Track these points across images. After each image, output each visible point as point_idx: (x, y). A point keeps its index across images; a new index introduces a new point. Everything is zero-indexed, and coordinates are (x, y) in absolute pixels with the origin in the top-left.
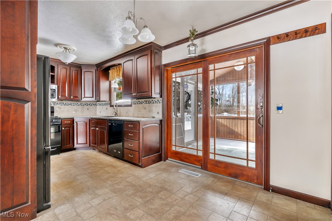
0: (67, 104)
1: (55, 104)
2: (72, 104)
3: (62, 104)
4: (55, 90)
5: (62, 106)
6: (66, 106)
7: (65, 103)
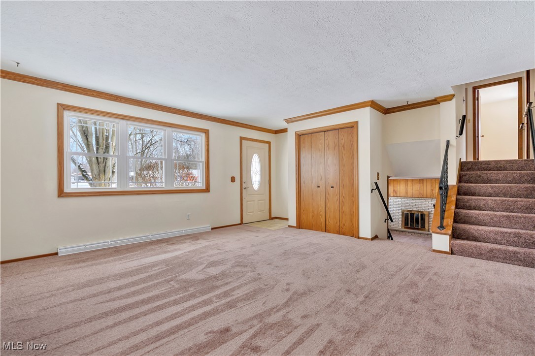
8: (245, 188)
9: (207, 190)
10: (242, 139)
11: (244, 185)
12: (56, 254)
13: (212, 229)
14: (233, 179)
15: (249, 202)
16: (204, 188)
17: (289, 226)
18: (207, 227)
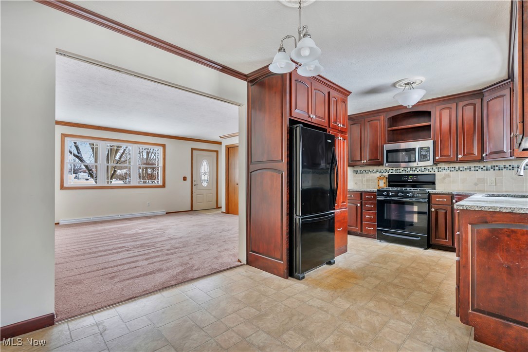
0: (461, 169)
1: (440, 170)
2: (473, 169)
3: (453, 169)
4: (429, 148)
5: (452, 172)
6: (459, 172)
7: (457, 168)
8: (195, 185)
9: (164, 186)
10: (192, 149)
11: (194, 183)
12: (59, 223)
13: (166, 213)
14: (185, 179)
15: (198, 195)
16: (162, 185)
17: (222, 212)
18: (164, 212)
